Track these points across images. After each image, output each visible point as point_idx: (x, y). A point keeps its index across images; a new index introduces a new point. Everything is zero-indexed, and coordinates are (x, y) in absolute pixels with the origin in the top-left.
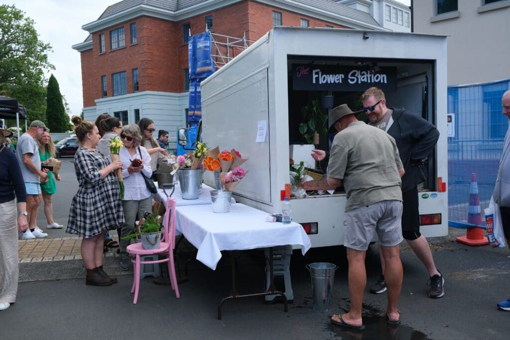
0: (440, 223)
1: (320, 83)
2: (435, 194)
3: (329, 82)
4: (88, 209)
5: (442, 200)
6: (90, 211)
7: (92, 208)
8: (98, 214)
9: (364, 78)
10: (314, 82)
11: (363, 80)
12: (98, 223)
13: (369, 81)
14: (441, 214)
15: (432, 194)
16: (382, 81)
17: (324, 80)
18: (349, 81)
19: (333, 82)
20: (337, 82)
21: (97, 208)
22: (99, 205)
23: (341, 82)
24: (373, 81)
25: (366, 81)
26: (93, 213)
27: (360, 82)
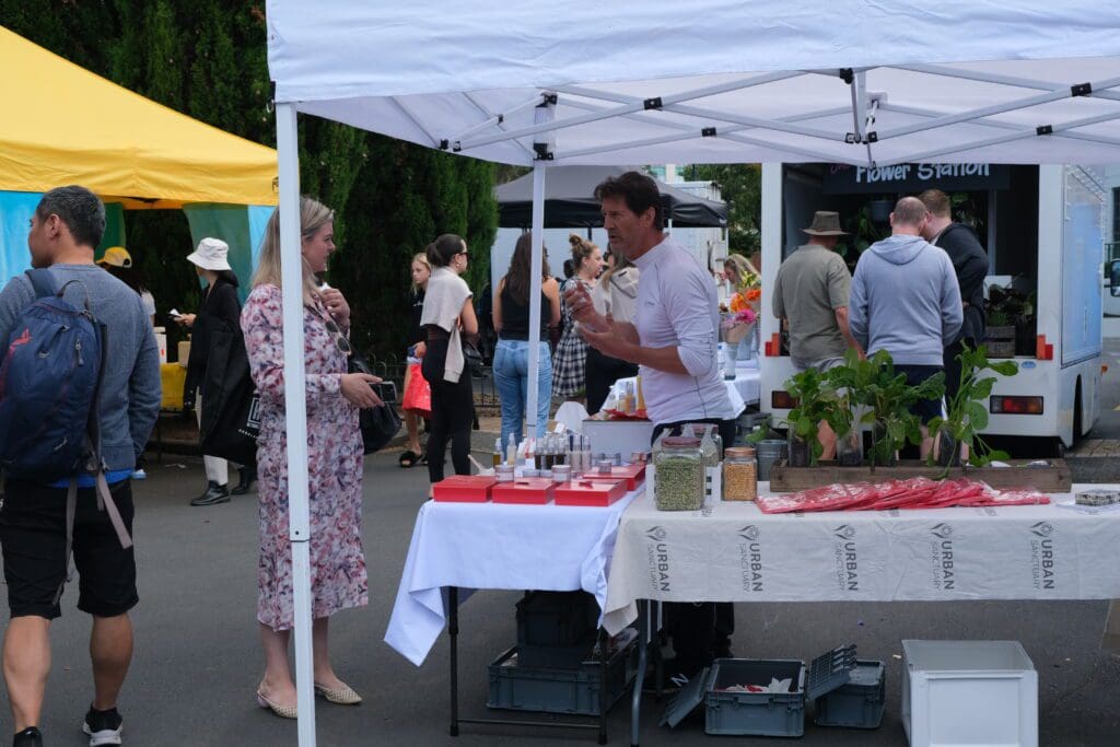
0: (1041, 413)
1: (869, 181)
2: (1031, 363)
3: (884, 179)
4: (565, 359)
5: (1045, 375)
6: (567, 362)
7: (570, 358)
8: (577, 368)
9: (946, 170)
10: (858, 180)
11: (944, 173)
12: (574, 380)
13: (956, 174)
14: (1042, 398)
15: (1026, 363)
16: (980, 173)
17: (875, 175)
18: (920, 175)
19: (890, 178)
20: (897, 178)
21: (576, 360)
22: (579, 356)
23: (904, 177)
24: (963, 174)
25: (950, 174)
26: (570, 365)
27: (938, 176)
